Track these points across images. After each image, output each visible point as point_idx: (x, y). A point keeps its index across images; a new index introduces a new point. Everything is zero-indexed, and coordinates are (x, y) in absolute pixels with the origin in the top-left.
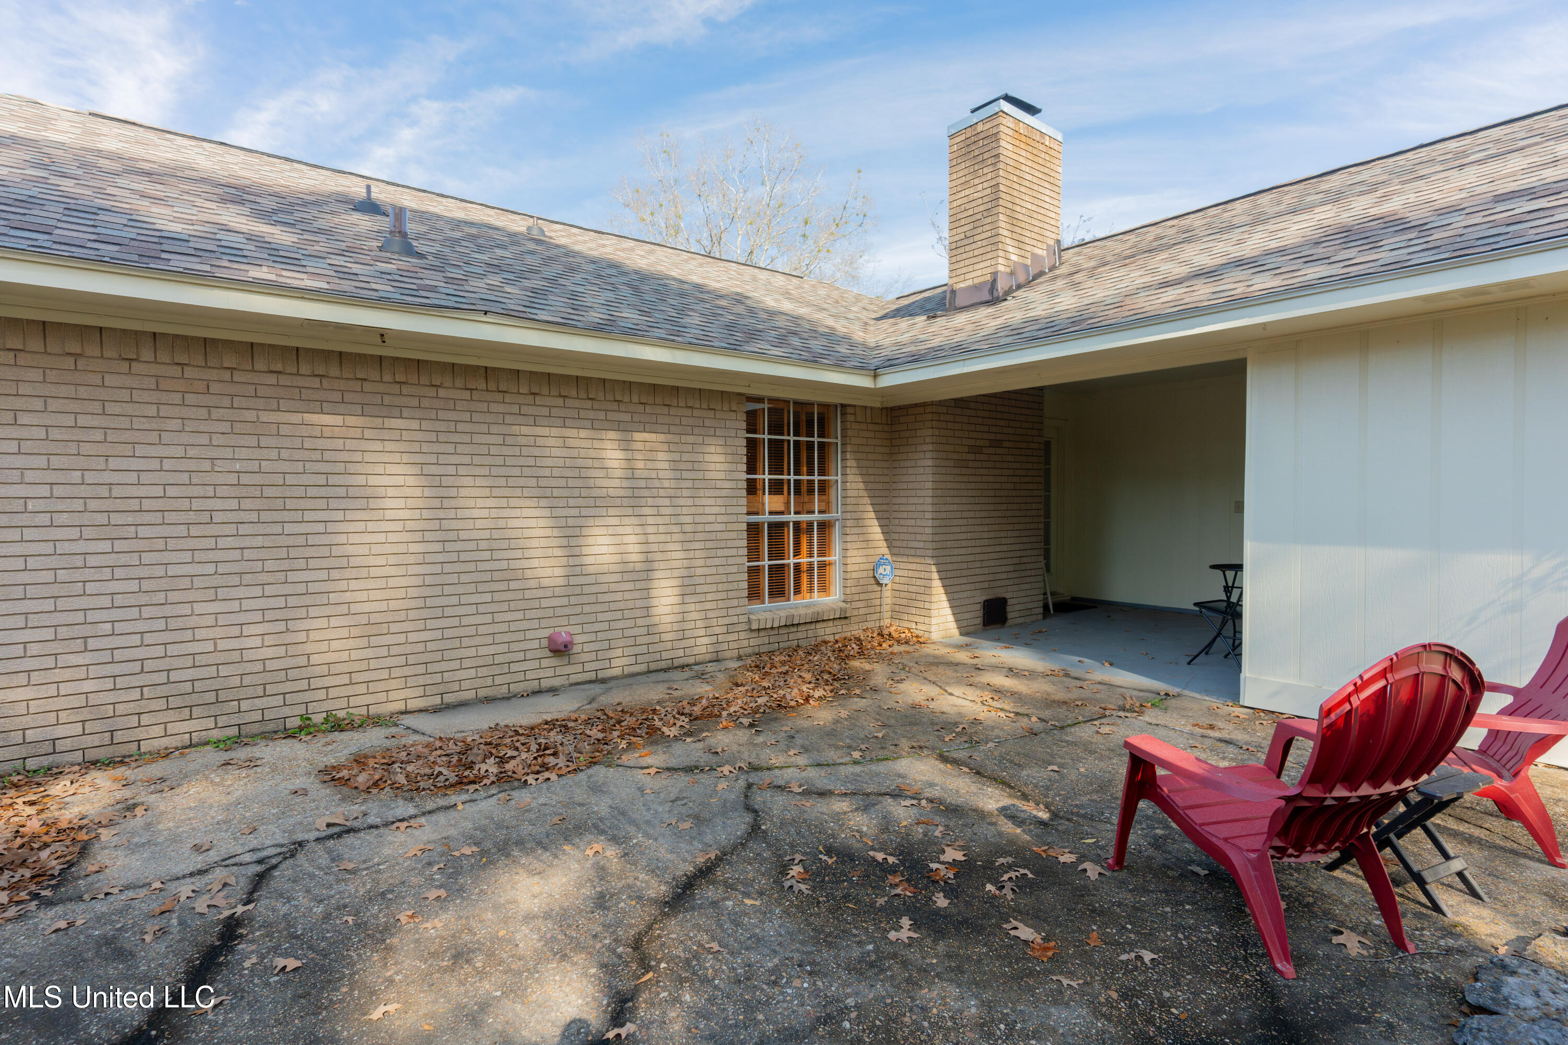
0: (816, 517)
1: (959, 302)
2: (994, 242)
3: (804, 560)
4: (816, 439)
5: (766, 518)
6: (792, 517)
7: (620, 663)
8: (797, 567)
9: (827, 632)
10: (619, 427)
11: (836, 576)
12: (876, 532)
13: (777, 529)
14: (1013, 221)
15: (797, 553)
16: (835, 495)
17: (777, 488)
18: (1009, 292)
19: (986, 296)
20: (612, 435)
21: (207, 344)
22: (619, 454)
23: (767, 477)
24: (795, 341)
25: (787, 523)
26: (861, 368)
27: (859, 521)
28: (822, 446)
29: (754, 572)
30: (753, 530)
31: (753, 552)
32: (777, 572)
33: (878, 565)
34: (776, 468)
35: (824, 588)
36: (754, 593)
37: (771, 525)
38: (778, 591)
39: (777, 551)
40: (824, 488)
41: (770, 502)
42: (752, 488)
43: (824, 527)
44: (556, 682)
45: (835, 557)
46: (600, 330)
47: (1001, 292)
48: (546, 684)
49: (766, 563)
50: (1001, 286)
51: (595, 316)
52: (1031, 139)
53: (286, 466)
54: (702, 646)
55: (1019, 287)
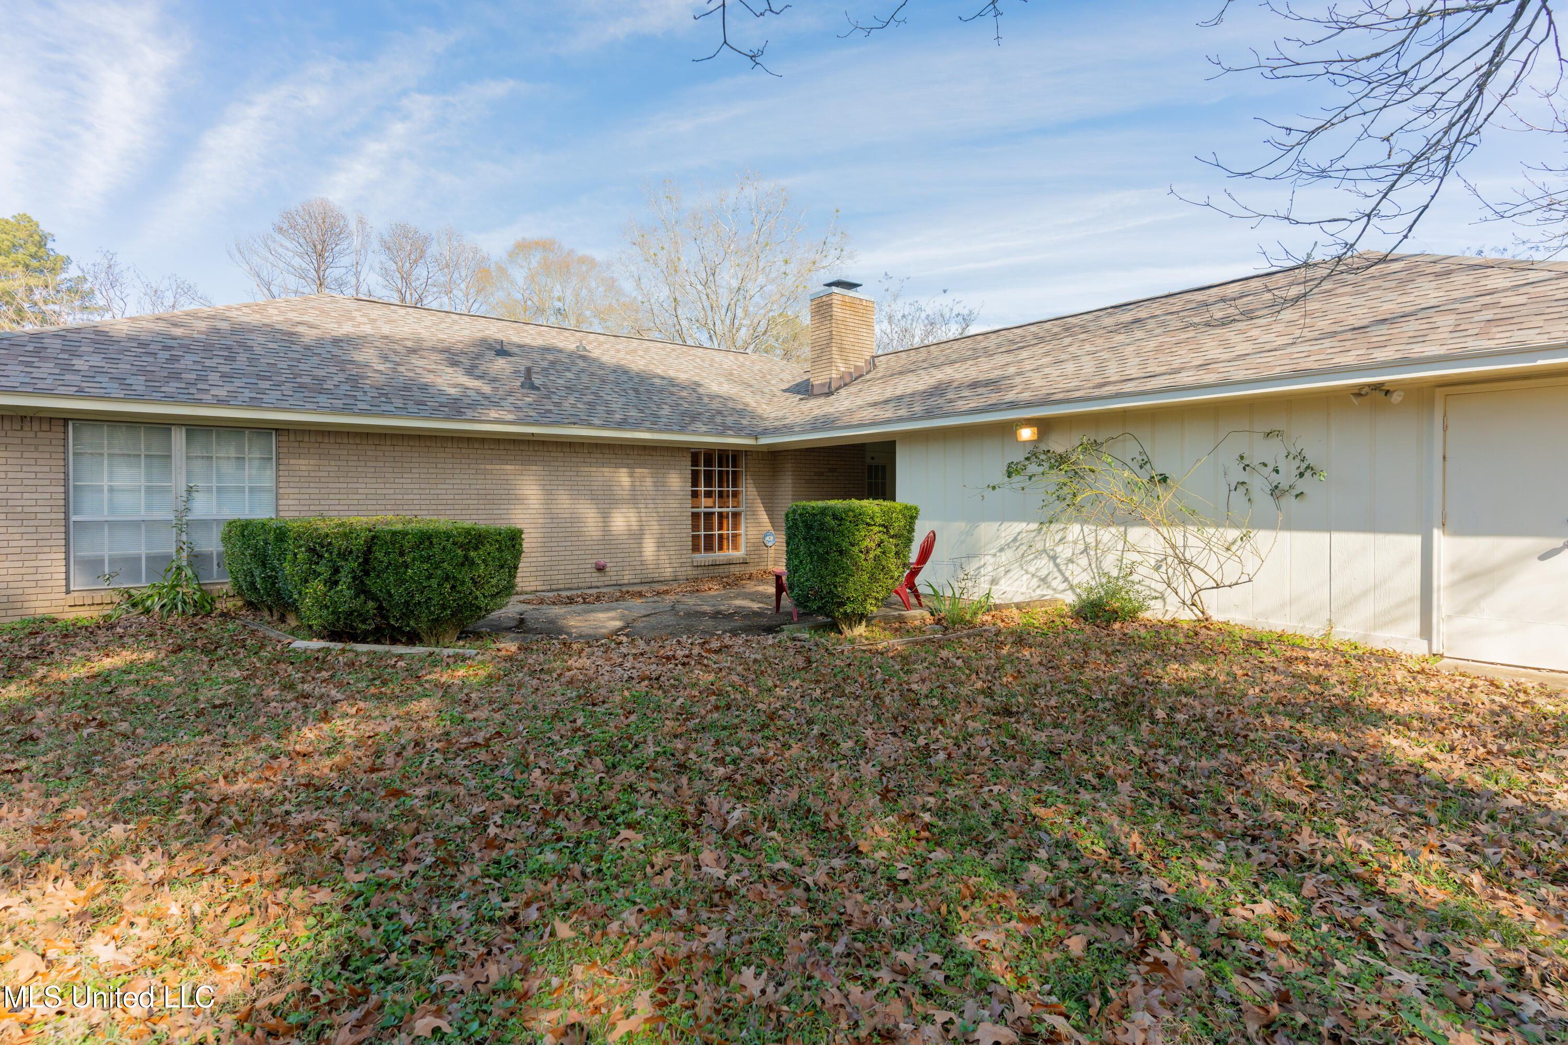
0: (730, 509)
1: (815, 392)
2: (831, 361)
3: (725, 532)
4: (730, 469)
5: (703, 510)
6: (717, 510)
7: (627, 577)
8: (721, 536)
9: (736, 570)
10: (627, 466)
11: (742, 541)
12: (764, 517)
13: (709, 516)
14: (841, 349)
15: (720, 528)
16: (742, 497)
17: (708, 494)
18: (837, 389)
19: (826, 390)
20: (624, 470)
21: (469, 439)
22: (628, 479)
23: (703, 489)
24: (718, 419)
25: (713, 513)
26: (749, 435)
27: (754, 513)
28: (734, 473)
29: (695, 538)
30: (695, 516)
31: (695, 527)
32: (709, 538)
33: (766, 536)
34: (709, 483)
35: (736, 547)
36: (695, 548)
37: (705, 514)
38: (709, 548)
39: (709, 527)
40: (735, 494)
41: (704, 501)
42: (695, 495)
43: (736, 515)
44: (599, 584)
45: (742, 531)
46: (622, 424)
47: (833, 388)
48: (594, 584)
49: (703, 533)
50: (834, 386)
51: (618, 417)
52: (853, 305)
53: (494, 487)
54: (668, 572)
55: (845, 385)
